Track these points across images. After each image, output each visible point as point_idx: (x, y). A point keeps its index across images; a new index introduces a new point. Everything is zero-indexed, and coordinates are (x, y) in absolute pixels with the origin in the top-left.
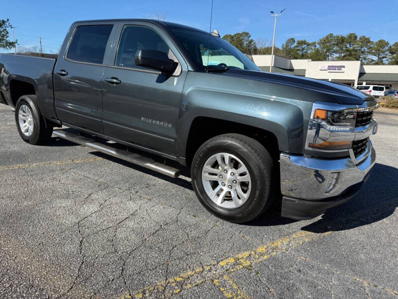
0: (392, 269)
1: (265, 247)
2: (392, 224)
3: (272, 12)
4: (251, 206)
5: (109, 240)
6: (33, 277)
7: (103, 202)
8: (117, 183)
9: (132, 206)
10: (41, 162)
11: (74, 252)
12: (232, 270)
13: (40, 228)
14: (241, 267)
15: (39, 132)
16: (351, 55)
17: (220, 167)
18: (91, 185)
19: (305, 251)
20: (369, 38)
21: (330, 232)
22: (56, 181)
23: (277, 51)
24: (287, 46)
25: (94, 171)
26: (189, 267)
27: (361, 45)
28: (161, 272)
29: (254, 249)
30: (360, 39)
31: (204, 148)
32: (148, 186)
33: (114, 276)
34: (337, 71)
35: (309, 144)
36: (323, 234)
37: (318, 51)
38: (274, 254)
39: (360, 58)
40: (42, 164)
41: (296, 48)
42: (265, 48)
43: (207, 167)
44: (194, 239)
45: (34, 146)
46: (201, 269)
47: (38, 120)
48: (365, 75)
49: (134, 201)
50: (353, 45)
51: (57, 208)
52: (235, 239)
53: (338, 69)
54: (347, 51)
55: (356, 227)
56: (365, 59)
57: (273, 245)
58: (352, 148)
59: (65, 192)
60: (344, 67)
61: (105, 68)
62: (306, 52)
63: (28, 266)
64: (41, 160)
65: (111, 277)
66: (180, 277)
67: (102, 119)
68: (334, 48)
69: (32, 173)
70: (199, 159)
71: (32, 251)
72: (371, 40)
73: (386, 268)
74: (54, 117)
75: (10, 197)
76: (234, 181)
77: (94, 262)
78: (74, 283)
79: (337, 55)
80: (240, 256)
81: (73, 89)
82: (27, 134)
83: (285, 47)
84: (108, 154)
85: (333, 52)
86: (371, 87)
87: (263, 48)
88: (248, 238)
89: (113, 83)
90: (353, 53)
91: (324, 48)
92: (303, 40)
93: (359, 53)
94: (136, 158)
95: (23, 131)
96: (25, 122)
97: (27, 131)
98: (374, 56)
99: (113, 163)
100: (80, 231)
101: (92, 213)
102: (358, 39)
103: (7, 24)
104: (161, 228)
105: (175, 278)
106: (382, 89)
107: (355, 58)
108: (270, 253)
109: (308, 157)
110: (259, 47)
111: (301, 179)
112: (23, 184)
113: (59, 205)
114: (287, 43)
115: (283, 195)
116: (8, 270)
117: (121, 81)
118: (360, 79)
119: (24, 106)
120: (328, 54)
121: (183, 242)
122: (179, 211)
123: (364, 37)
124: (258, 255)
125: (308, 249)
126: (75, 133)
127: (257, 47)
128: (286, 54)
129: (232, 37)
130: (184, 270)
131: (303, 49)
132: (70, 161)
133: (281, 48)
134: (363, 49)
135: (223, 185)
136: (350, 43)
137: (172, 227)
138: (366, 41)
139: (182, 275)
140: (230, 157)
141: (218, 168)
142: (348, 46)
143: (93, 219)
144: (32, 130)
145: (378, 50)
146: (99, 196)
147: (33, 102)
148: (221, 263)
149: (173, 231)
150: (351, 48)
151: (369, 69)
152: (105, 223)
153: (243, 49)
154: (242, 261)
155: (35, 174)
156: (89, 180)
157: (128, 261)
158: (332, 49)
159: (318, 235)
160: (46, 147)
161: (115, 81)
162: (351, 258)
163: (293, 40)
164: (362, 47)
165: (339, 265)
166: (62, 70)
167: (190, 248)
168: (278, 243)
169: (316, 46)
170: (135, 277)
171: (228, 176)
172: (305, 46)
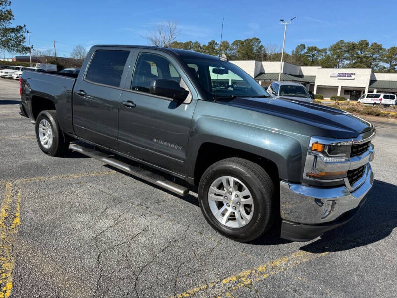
0: (382, 291)
1: (265, 266)
2: (387, 246)
3: (282, 20)
4: (253, 227)
5: (123, 256)
6: (58, 289)
7: (117, 217)
8: (129, 197)
9: (144, 222)
10: (59, 174)
11: (92, 266)
12: (234, 288)
13: (62, 242)
14: (242, 284)
15: (57, 146)
16: (362, 62)
17: (225, 189)
18: (106, 199)
19: (302, 271)
20: (381, 45)
21: (327, 253)
22: (74, 194)
23: (286, 56)
24: (297, 52)
25: (108, 185)
26: (195, 283)
27: (373, 52)
28: (170, 287)
29: (255, 268)
30: (372, 45)
31: (211, 171)
32: (158, 201)
33: (128, 290)
34: (347, 78)
35: (307, 173)
36: (320, 255)
37: (328, 57)
38: (273, 273)
39: (371, 64)
40: (60, 177)
41: (306, 54)
42: (275, 54)
43: (213, 188)
44: (200, 257)
45: (53, 158)
46: (206, 286)
47: (57, 134)
48: (376, 82)
49: (145, 217)
50: (364, 51)
51: (77, 223)
52: (238, 258)
53: (348, 77)
54: (359, 57)
55: (352, 248)
56: (376, 66)
57: (272, 265)
58: (347, 177)
59: (83, 206)
60: (354, 74)
61: (121, 91)
62: (317, 58)
63: (54, 279)
64: (60, 173)
65: (126, 291)
66: (187, 293)
67: (118, 138)
68: (345, 55)
69: (52, 186)
70: (206, 181)
71: (56, 264)
72: (383, 47)
73: (377, 290)
74: (71, 132)
75: (33, 210)
76: (238, 203)
77: (111, 276)
78: (94, 296)
79: (348, 62)
80: (241, 274)
81: (86, 103)
82: (46, 146)
83: (294, 53)
84: (122, 170)
85: (344, 59)
86: (382, 95)
87: (273, 53)
88: (250, 256)
89: (129, 106)
90: (364, 60)
91: (335, 54)
92: (314, 46)
93: (370, 60)
94: (148, 176)
95: (42, 143)
96: (44, 135)
97: (46, 143)
98: (386, 63)
99: (125, 177)
100: (97, 246)
101: (108, 228)
102: (370, 46)
103: (24, 29)
104: (170, 244)
105: (183, 294)
106: (392, 98)
107: (366, 64)
108: (269, 272)
109: (305, 186)
110: (269, 52)
111: (301, 202)
112: (45, 197)
113: (78, 219)
114: (297, 49)
115: (282, 219)
116: (36, 281)
117: (136, 105)
118: (371, 86)
119: (44, 120)
120: (338, 60)
121: (190, 259)
122: (186, 228)
123: (375, 44)
124: (258, 274)
125: (305, 269)
126: (91, 148)
127: (267, 52)
128: (296, 60)
129: (242, 43)
130: (191, 286)
131: (313, 55)
132: (86, 174)
133: (290, 54)
134: (374, 56)
135: (228, 206)
136: (361, 50)
137: (180, 244)
138: (378, 48)
139: (188, 291)
140: (234, 180)
141: (223, 190)
142: (359, 52)
143: (109, 234)
144: (51, 143)
145: (390, 57)
146: (113, 211)
147: (53, 117)
148: (224, 281)
149: (181, 248)
150: (362, 54)
151: (380, 77)
152: (120, 238)
153: (253, 54)
154: (243, 279)
155: (55, 187)
156: (104, 194)
157: (141, 276)
158: (343, 56)
159: (316, 255)
160: (63, 159)
161: (131, 104)
162: (345, 279)
163: (303, 46)
164: (373, 54)
165: (332, 286)
166: (81, 91)
167: (196, 265)
168: (278, 263)
169: (326, 53)
170: (146, 292)
171: (233, 197)
172: (316, 52)
